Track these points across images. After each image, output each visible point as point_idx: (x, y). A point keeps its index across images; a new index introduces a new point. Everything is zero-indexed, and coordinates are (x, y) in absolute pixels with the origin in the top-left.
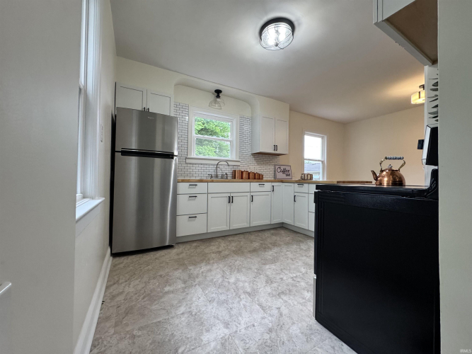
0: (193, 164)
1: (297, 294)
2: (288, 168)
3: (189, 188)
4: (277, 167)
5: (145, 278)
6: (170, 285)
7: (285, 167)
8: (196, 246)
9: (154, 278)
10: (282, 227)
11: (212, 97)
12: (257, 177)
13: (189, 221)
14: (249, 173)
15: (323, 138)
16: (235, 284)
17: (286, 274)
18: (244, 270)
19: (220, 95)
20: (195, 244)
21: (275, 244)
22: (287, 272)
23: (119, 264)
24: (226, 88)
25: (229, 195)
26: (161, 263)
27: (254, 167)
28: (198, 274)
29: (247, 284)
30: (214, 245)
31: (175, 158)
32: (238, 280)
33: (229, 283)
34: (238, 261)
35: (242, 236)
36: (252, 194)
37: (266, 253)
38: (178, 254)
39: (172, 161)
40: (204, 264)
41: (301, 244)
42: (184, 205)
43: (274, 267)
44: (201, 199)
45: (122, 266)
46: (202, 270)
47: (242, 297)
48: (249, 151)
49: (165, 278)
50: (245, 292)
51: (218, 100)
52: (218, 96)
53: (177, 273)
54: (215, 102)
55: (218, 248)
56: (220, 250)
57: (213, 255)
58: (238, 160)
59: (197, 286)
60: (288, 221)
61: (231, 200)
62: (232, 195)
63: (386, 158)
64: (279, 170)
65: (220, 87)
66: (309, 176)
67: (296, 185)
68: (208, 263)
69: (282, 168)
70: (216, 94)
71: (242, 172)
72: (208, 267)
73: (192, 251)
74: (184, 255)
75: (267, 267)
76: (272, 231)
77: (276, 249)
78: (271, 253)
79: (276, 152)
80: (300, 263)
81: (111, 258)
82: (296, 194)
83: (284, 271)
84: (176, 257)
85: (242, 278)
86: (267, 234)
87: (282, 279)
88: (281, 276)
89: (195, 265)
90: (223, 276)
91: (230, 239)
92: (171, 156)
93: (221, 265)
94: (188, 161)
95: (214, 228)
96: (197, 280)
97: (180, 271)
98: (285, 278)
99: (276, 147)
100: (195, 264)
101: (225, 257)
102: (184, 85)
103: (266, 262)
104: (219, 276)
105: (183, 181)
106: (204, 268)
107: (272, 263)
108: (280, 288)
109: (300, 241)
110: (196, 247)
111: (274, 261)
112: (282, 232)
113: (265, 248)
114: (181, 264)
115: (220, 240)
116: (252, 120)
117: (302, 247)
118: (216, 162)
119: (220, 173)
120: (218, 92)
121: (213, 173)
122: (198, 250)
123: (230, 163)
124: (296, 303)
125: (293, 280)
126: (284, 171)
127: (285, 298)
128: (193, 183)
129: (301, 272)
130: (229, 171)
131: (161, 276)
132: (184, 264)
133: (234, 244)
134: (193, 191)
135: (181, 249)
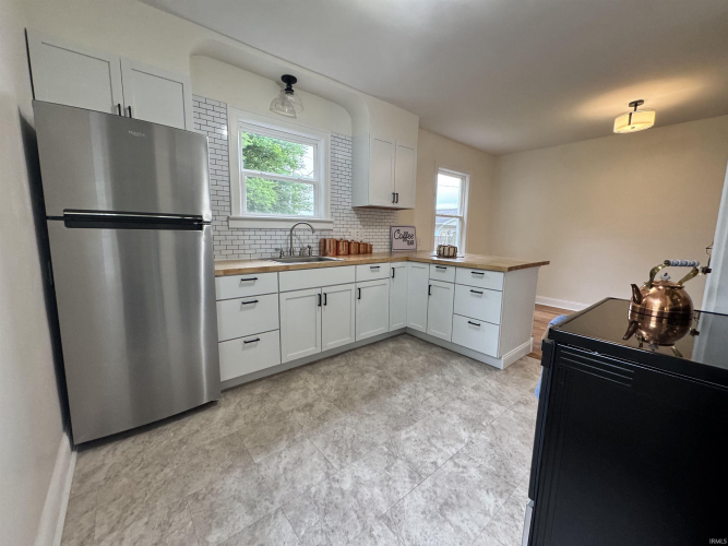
0: (243, 230)
1: (472, 502)
2: (411, 232)
3: (240, 285)
4: (394, 229)
5: (160, 514)
6: (219, 525)
7: (406, 230)
8: (262, 395)
9: (181, 508)
10: (405, 334)
11: (277, 90)
12: (362, 250)
13: (244, 348)
14: (349, 243)
15: (463, 178)
16: (355, 493)
17: (440, 451)
18: (363, 450)
19: (294, 87)
20: (259, 390)
21: (403, 376)
22: (439, 445)
23: (94, 472)
24: (306, 72)
25: (319, 291)
26: (194, 455)
27: (355, 232)
28: (277, 478)
29: (376, 490)
30: (296, 389)
31: (205, 227)
32: (358, 482)
33: (343, 493)
34: (348, 425)
35: (341, 361)
36: (359, 285)
37: (394, 399)
38: (228, 423)
39: (200, 235)
40: (283, 445)
41: (445, 371)
42: (233, 321)
43: (414, 434)
44: (267, 305)
45: (100, 476)
46: (284, 461)
47: (375, 533)
48: (348, 204)
49: (207, 503)
50: (381, 517)
51: (290, 97)
52: (289, 90)
53: (232, 483)
54: (284, 102)
55: (305, 395)
56: (310, 400)
57: (299, 416)
58: (329, 219)
59: (280, 515)
60: (416, 325)
61: (322, 300)
62: (325, 290)
63: (668, 263)
64: (397, 235)
65: (293, 71)
66: (452, 250)
67: (433, 267)
68: (293, 442)
69: (402, 231)
70: (285, 85)
71: (337, 242)
72: (295, 452)
73: (256, 408)
74: (240, 422)
75: (403, 435)
76: (391, 345)
77: (407, 388)
78: (400, 398)
79: (395, 205)
80: (455, 419)
81: (74, 454)
82: (432, 283)
83: (434, 441)
84: (224, 433)
85: (366, 474)
86: (383, 353)
87: (434, 463)
88: (433, 458)
89: (267, 449)
90: (328, 475)
91: (323, 368)
92: (196, 223)
93: (318, 444)
94: (233, 224)
95: (294, 354)
96: (278, 496)
97: (237, 473)
98: (440, 462)
99: (395, 197)
100: (265, 445)
101: (323, 418)
102: (212, 57)
103: (398, 422)
104: (320, 476)
105: (227, 273)
106: (285, 456)
107: (410, 424)
108: (438, 490)
109: (441, 364)
110: (263, 398)
111: (410, 418)
112: (407, 344)
113: (388, 388)
114: (239, 450)
115: (304, 374)
116: (354, 142)
117: (447, 377)
118: (291, 225)
119: (297, 247)
120: (289, 81)
121: (284, 246)
122: (269, 406)
123: (315, 226)
124: (476, 530)
125: (456, 465)
126: (405, 237)
127: (454, 518)
128: (249, 277)
129: (462, 441)
130: (312, 241)
131: (195, 496)
132: (243, 452)
133: (332, 382)
134: (249, 291)
135: (232, 407)
